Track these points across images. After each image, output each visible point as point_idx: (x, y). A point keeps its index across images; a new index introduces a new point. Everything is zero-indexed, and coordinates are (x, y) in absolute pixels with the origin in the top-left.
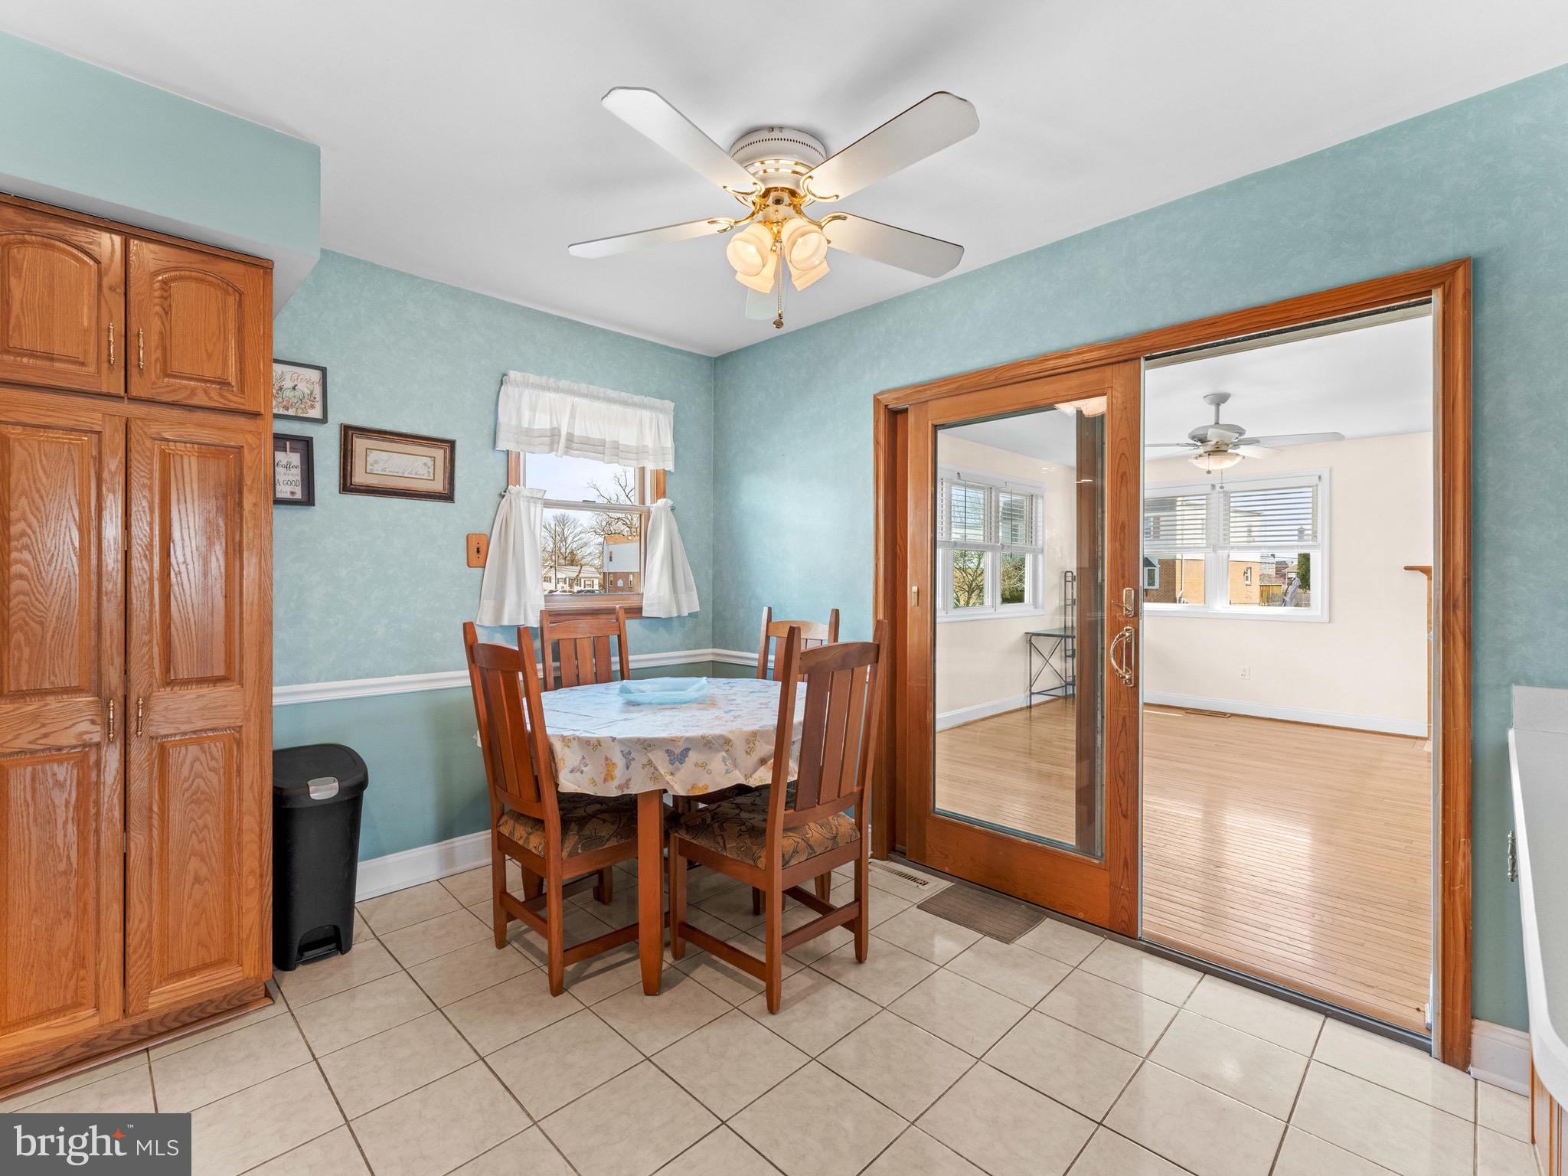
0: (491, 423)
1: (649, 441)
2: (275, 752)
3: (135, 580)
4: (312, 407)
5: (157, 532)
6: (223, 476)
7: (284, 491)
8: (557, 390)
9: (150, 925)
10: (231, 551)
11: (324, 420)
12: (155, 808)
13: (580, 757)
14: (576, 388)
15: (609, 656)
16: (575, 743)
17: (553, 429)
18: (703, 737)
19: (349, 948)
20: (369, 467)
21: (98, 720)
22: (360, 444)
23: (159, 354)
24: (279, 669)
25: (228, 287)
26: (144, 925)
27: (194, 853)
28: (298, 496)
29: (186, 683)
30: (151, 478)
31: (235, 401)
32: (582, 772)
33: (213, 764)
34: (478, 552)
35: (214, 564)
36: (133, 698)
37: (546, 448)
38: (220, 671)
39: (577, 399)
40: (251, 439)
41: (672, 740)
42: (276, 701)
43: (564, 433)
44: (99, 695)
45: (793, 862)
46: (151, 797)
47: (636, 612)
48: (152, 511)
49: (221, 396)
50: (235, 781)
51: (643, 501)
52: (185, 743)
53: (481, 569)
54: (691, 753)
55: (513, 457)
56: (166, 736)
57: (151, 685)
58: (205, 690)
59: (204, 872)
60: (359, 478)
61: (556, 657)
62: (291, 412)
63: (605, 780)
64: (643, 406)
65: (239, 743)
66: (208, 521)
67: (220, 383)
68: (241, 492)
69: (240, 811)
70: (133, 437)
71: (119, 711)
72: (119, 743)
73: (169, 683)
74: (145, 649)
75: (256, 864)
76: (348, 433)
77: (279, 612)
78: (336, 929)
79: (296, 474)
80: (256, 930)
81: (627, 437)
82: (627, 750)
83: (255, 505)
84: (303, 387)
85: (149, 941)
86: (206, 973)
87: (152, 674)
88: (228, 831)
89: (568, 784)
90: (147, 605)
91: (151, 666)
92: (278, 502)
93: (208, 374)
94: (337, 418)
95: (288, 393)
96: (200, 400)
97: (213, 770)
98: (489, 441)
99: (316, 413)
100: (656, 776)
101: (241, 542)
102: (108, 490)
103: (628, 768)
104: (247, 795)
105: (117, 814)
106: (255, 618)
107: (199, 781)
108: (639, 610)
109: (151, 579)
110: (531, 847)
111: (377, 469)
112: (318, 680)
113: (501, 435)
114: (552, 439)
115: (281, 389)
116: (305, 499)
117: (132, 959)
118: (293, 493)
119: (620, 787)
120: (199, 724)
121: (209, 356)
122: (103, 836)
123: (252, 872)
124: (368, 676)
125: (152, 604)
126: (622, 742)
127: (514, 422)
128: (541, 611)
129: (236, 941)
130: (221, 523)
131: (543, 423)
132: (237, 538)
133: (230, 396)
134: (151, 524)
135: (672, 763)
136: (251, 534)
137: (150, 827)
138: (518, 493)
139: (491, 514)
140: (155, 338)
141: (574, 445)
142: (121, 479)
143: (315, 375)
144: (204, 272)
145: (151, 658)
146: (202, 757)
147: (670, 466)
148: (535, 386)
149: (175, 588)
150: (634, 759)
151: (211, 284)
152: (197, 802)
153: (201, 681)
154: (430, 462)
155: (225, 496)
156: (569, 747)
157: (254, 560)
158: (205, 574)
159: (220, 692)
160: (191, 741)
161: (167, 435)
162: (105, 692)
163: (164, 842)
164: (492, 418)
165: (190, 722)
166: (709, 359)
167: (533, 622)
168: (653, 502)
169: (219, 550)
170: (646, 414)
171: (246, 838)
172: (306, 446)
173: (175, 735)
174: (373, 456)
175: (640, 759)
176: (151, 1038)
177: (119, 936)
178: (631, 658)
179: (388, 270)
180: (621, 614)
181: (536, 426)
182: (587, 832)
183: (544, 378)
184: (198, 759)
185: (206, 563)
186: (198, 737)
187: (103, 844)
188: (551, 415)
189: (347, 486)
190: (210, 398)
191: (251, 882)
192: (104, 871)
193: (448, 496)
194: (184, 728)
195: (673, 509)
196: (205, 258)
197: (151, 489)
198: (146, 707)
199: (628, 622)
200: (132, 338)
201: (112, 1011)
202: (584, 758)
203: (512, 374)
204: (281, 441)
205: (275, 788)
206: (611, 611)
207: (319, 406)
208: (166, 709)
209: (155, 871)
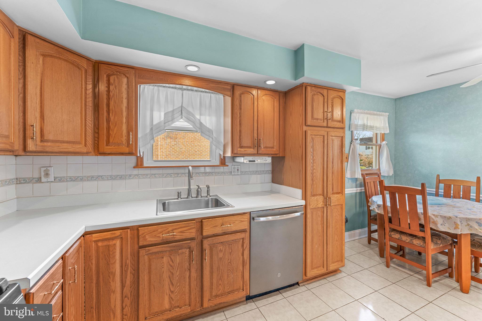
3: (328, 169)
8: (364, 113)
13: (443, 221)
14: (368, 112)
16: (439, 216)
17: (364, 124)
21: (324, 202)
25: (340, 98)
26: (330, 250)
30: (331, 145)
32: (445, 225)
36: (328, 197)
38: (339, 191)
39: (368, 115)
40: (344, 135)
41: (480, 219)
44: (324, 196)
46: (330, 220)
49: (340, 125)
51: (377, 142)
63: (455, 229)
65: (342, 208)
67: (340, 121)
70: (328, 136)
72: (326, 207)
74: (330, 186)
82: (461, 220)
85: (330, 254)
87: (331, 191)
100: (470, 229)
102: (325, 149)
107: (337, 217)
113: (351, 127)
114: (363, 127)
117: (328, 257)
122: (324, 228)
129: (342, 256)
135: (480, 226)
138: (355, 142)
141: (368, 128)
142: (327, 146)
144: (337, 95)
147: (388, 132)
148: (359, 113)
153: (337, 193)
156: (438, 218)
158: (338, 168)
161: (333, 135)
165: (335, 203)
168: (381, 142)
170: (382, 117)
175: (464, 223)
177: (326, 252)
181: (359, 124)
184: (336, 212)
185: (338, 165)
188: (363, 120)
195: (387, 144)
196: (337, 92)
197: (331, 148)
201: (325, 269)
202: (444, 221)
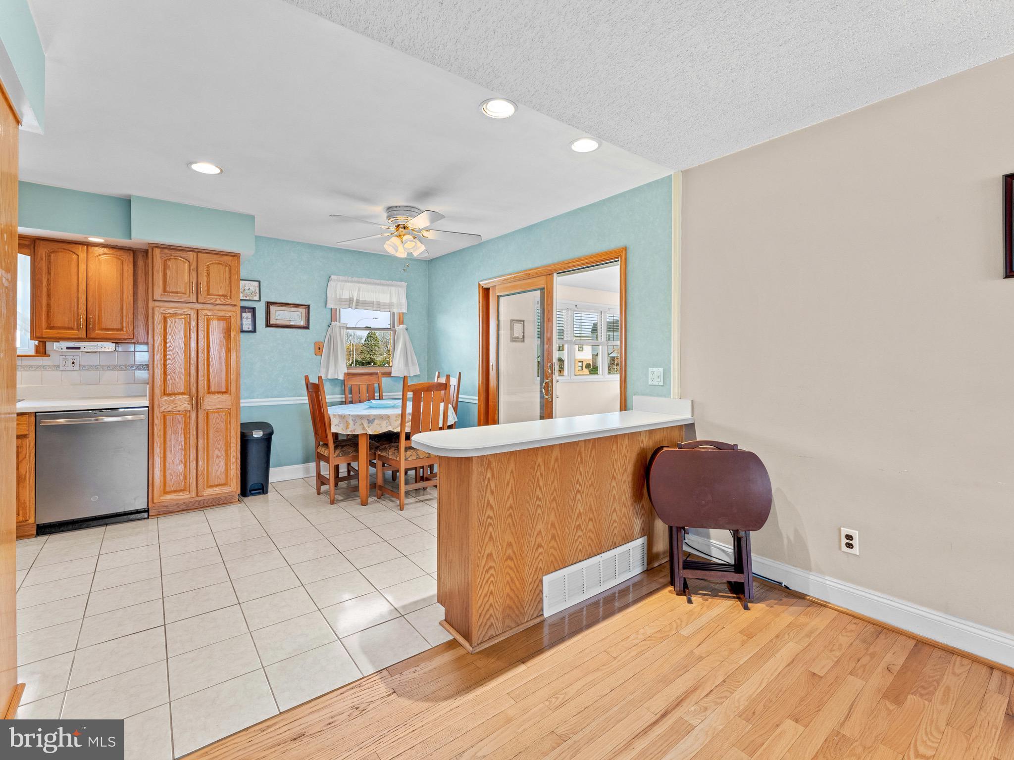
0: (324, 296)
1: (395, 300)
2: (241, 424)
3: (200, 360)
4: (255, 296)
5: (206, 345)
6: (225, 326)
7: (245, 328)
8: (352, 282)
9: (204, 469)
10: (227, 351)
11: (260, 300)
12: (205, 433)
13: (339, 421)
14: (360, 280)
15: (374, 393)
17: (350, 298)
18: (380, 415)
19: (267, 493)
20: (276, 317)
21: (190, 403)
22: (273, 308)
23: (206, 288)
24: (243, 393)
25: (226, 265)
26: (203, 468)
27: (217, 448)
28: (250, 329)
29: (214, 393)
30: (204, 328)
31: (229, 301)
32: (339, 426)
33: (222, 420)
34: (319, 349)
35: (222, 355)
36: (199, 398)
37: (347, 306)
38: (224, 390)
39: (361, 285)
40: (234, 314)
41: (369, 416)
42: (242, 405)
43: (355, 299)
44: (190, 396)
45: (409, 459)
46: (204, 429)
47: (389, 374)
48: (204, 338)
49: (225, 300)
50: (229, 426)
51: (394, 327)
52: (215, 412)
53: (320, 356)
54: (376, 420)
55: (334, 311)
56: (209, 410)
57: (204, 393)
58: (220, 396)
59: (219, 454)
60: (272, 322)
61: (351, 393)
62: (248, 298)
63: (346, 429)
64: (392, 285)
65: (230, 414)
66: (220, 341)
67: (224, 296)
68: (230, 331)
69: (230, 436)
70: (199, 315)
71: (195, 400)
72: (195, 410)
73: (209, 393)
74: (202, 382)
75: (235, 454)
76: (268, 304)
77: (243, 372)
78: (262, 485)
79: (250, 321)
80: (235, 476)
81: (384, 298)
82: (354, 419)
83: (235, 335)
84: (252, 289)
85: (204, 474)
86: (220, 487)
87: (204, 390)
88: (227, 442)
89: (334, 429)
90: (203, 368)
91: (204, 387)
92: (242, 331)
93: (220, 293)
94: (264, 299)
95: (247, 291)
96: (218, 302)
97: (222, 422)
98: (323, 304)
99: (257, 298)
100: (364, 429)
101: (230, 348)
102: (192, 332)
103: (354, 425)
104: (232, 431)
105: (195, 433)
106: (235, 373)
107: (218, 425)
108: (390, 373)
109: (204, 359)
110: (325, 455)
111: (279, 318)
112: (257, 398)
113: (329, 302)
114: (350, 303)
115: (244, 290)
116: (253, 330)
117: (199, 479)
118: (248, 328)
119: (351, 431)
120: (218, 407)
121: (221, 288)
122: (191, 439)
123: (234, 456)
124: (276, 397)
125: (204, 368)
126: (353, 416)
127: (333, 296)
128: (344, 373)
129: (229, 478)
130: (225, 342)
131: (346, 295)
132: (229, 346)
133: (228, 300)
134: (204, 342)
135: (369, 423)
136: (233, 345)
137: (204, 439)
138: (336, 325)
139: (325, 333)
140: (205, 283)
141: (360, 304)
142: (195, 328)
143: (256, 284)
144: (219, 261)
145: (204, 385)
146: (219, 417)
147: (404, 310)
148: (342, 281)
149: (211, 363)
150: (357, 422)
151: (221, 264)
152: (218, 432)
153: (219, 393)
154: (299, 314)
155: (225, 333)
156: (335, 418)
157: (234, 354)
158: (220, 358)
159: (224, 397)
160: (216, 412)
161: (208, 314)
162: (191, 395)
163: (208, 443)
164: (325, 294)
165: (215, 406)
166: (426, 261)
167: (341, 377)
168: (398, 326)
169: (224, 350)
170: (393, 289)
171: (232, 445)
172: (253, 310)
173: (211, 409)
174: (278, 313)
175: (359, 422)
176: (204, 507)
177: (195, 471)
178: (384, 394)
179: (284, 241)
180: (380, 375)
181: (343, 297)
182: (344, 449)
183: (346, 277)
184: (218, 418)
185: (220, 354)
186: (217, 411)
187: (191, 442)
188: (349, 291)
189: (268, 325)
190: (221, 301)
191: (233, 460)
192: (191, 450)
193: (307, 327)
194: (214, 407)
195: (407, 329)
196: (219, 256)
197: (204, 331)
198: (203, 400)
199: (383, 379)
200: (199, 284)
201: (194, 494)
203: (333, 277)
204: (244, 309)
205: (241, 432)
206: (376, 374)
207: (258, 295)
208: (208, 401)
209: (206, 452)
